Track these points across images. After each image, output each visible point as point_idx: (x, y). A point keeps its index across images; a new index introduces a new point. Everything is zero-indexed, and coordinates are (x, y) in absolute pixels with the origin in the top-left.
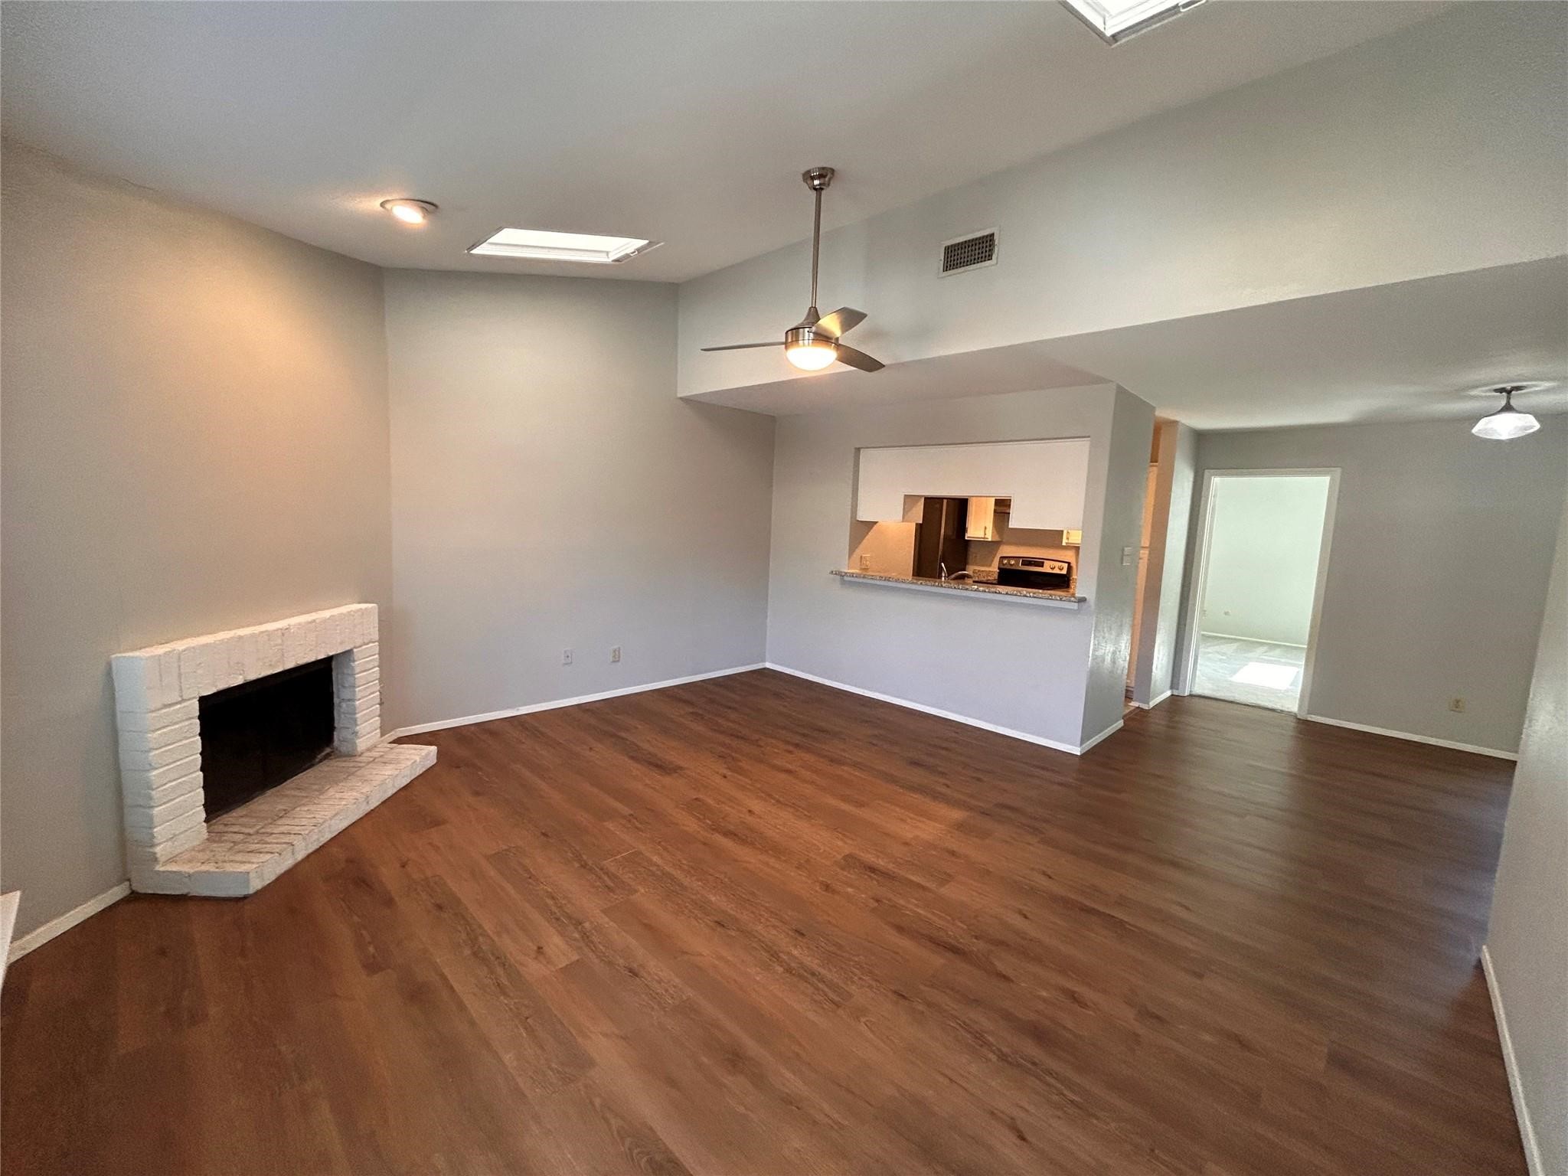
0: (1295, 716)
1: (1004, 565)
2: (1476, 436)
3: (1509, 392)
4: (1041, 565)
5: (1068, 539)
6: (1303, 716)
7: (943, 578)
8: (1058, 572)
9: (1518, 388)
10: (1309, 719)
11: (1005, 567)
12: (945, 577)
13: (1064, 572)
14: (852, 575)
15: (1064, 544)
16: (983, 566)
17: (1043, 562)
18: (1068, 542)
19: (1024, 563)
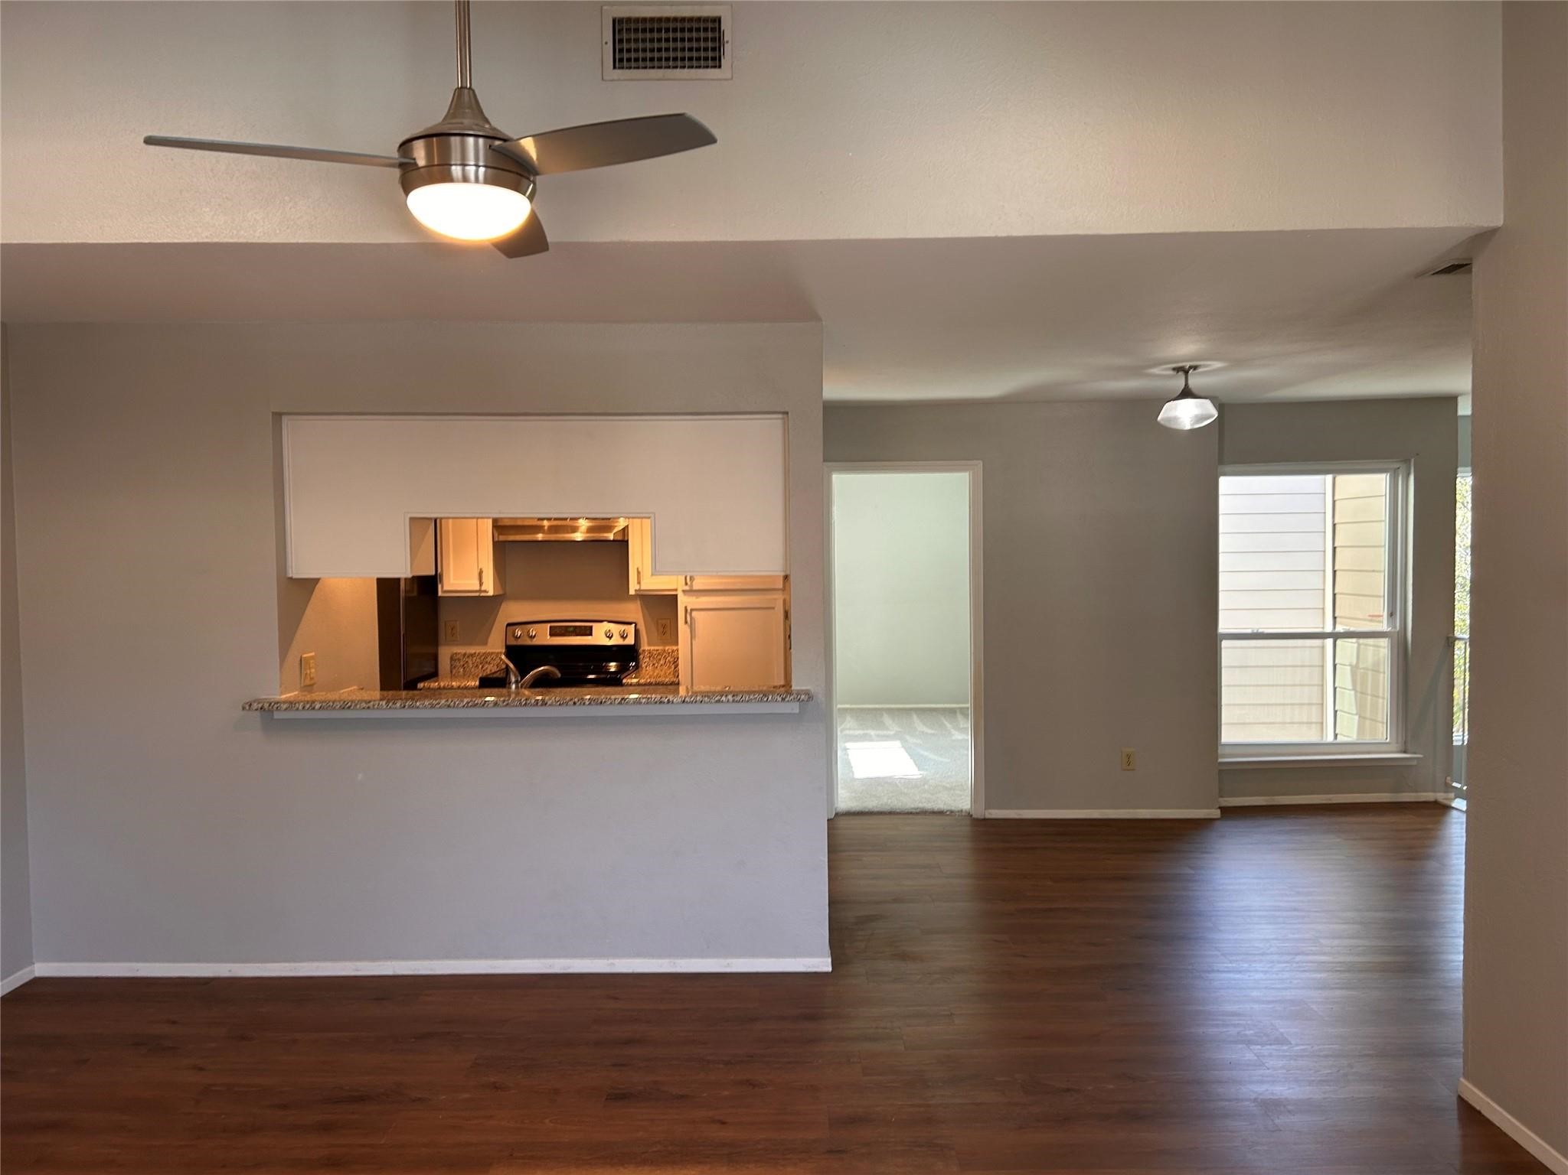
0: (969, 815)
1: (517, 638)
2: (1162, 426)
3: (1186, 372)
4: (588, 632)
5: (639, 583)
6: (981, 813)
7: (514, 686)
8: (620, 642)
9: (1195, 368)
10: (988, 816)
11: (520, 642)
12: (517, 682)
13: (630, 641)
14: (291, 704)
15: (632, 592)
16: (471, 644)
17: (591, 627)
18: (642, 588)
19: (554, 633)
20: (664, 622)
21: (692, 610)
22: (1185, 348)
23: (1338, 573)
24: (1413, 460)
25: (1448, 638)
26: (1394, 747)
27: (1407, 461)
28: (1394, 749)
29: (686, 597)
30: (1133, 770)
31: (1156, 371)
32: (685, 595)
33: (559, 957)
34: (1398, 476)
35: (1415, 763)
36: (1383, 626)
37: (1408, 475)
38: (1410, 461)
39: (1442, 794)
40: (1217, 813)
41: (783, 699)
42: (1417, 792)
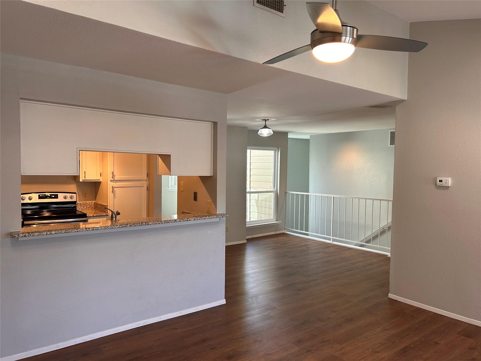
1: (23, 200)
3: (265, 121)
4: (56, 197)
9: (268, 120)
13: (74, 200)
15: (80, 181)
17: (57, 195)
18: (86, 179)
19: (40, 198)
20: (86, 192)
21: (114, 187)
22: (264, 115)
23: (251, 175)
24: (280, 148)
25: (286, 192)
26: (275, 220)
27: (278, 148)
28: (275, 221)
29: (111, 183)
30: (228, 232)
31: (258, 120)
32: (111, 182)
33: (142, 320)
34: (276, 151)
35: (279, 224)
36: (272, 189)
37: (278, 151)
38: (279, 148)
39: (284, 231)
40: (246, 241)
41: (223, 217)
42: (280, 231)
